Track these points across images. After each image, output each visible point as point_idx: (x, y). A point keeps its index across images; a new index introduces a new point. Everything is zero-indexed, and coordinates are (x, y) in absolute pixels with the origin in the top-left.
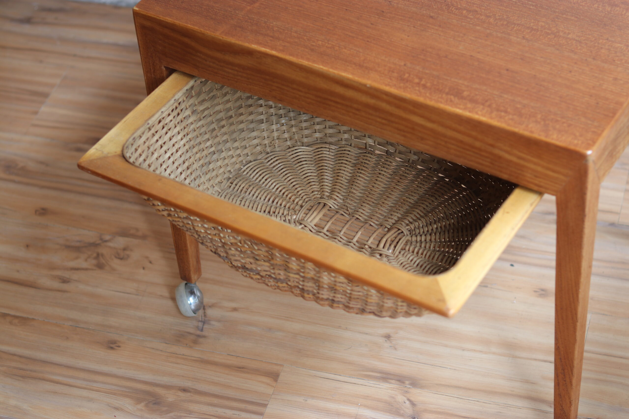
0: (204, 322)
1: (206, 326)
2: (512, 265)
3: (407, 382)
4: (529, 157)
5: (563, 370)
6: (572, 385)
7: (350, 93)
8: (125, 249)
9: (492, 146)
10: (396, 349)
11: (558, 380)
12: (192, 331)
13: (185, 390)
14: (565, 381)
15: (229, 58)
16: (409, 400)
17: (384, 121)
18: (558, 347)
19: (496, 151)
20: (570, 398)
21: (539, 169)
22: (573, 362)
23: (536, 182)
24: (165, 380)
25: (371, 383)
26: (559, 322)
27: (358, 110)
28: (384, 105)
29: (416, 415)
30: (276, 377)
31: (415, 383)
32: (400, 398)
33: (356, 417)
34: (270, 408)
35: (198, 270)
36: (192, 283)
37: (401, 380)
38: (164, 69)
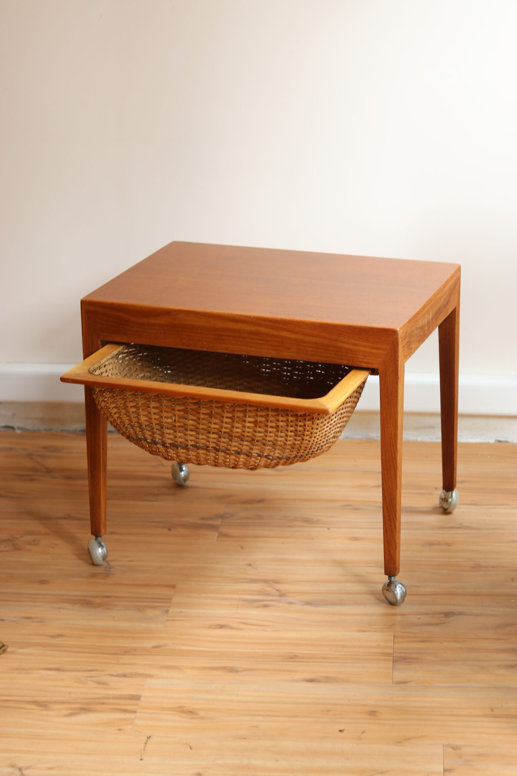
0: (109, 568)
1: (111, 570)
3: (271, 582)
4: (361, 343)
5: (389, 516)
6: (396, 528)
7: (239, 326)
9: (336, 340)
10: (257, 569)
11: (386, 528)
12: (102, 572)
13: (107, 597)
14: (391, 526)
15: (152, 321)
16: (274, 589)
17: (262, 342)
18: (385, 496)
19: (339, 344)
20: (395, 541)
21: (367, 350)
22: (395, 507)
23: (366, 361)
24: (91, 594)
25: (245, 584)
26: (385, 474)
27: (244, 338)
28: (263, 330)
29: (282, 594)
30: (174, 587)
31: (276, 582)
32: (268, 589)
33: (239, 599)
34: (175, 600)
35: (105, 526)
36: (100, 536)
37: (266, 581)
38: (100, 343)
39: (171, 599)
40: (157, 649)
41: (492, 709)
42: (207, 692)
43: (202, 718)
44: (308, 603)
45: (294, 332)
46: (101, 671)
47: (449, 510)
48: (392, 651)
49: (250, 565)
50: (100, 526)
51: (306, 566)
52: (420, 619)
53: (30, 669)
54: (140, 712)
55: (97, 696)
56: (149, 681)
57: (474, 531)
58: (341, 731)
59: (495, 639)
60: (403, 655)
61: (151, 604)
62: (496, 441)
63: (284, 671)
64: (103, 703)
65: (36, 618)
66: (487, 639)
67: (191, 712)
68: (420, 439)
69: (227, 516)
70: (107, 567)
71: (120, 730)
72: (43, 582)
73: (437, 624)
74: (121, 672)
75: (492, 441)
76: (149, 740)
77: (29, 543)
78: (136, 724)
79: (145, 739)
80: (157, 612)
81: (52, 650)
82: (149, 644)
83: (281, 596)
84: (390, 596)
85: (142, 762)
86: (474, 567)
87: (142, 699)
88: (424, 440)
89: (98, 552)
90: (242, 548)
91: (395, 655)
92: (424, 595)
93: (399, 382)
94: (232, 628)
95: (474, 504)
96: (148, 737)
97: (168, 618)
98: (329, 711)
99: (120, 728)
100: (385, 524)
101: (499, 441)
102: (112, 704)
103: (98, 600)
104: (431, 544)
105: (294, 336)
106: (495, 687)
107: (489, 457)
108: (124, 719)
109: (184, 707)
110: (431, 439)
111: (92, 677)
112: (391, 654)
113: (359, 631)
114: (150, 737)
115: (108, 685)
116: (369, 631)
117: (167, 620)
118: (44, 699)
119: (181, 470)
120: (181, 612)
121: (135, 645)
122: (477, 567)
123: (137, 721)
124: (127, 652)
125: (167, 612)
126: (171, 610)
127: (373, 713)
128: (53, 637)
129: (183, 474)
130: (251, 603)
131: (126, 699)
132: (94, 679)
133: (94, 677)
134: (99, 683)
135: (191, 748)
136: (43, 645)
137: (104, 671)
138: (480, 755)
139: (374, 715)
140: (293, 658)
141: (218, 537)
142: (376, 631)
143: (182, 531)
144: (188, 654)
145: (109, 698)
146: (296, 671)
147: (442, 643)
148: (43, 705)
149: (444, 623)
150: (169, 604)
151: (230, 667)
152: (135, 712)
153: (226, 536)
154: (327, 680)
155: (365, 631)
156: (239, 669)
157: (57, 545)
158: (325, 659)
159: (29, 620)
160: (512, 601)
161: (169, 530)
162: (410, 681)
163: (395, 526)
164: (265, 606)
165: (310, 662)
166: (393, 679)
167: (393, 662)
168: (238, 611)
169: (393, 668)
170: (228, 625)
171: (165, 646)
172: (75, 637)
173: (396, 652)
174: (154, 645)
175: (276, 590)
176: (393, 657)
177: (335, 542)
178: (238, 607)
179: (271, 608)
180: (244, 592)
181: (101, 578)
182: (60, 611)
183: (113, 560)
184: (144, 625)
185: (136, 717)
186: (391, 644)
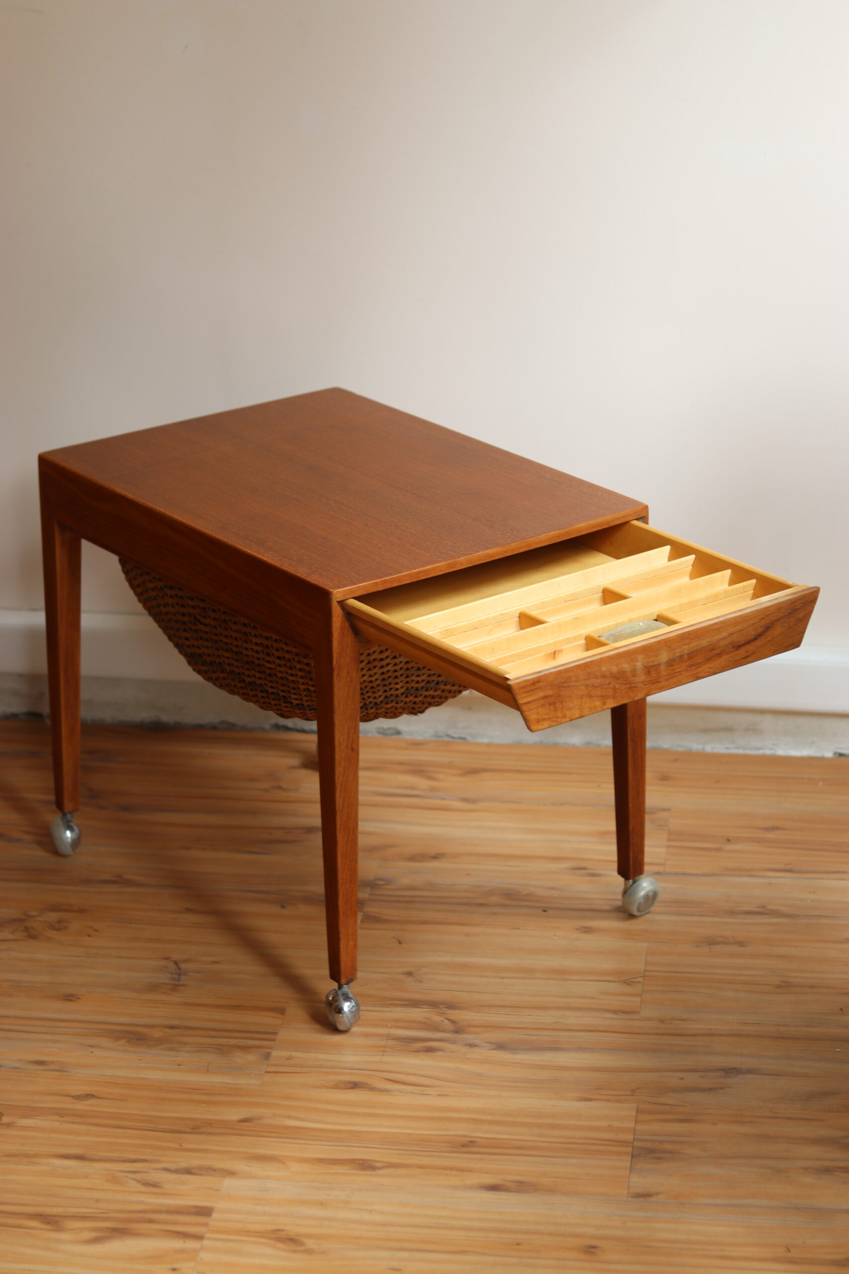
0: (180, 975)
1: (182, 977)
2: (545, 911)
3: (442, 1006)
8: (59, 922)
10: (421, 982)
12: (166, 981)
13: (172, 1027)
16: (447, 1019)
24: (145, 1021)
25: (399, 1009)
29: (458, 1028)
30: (282, 1012)
31: (451, 1006)
32: (437, 1018)
33: (388, 1037)
34: (280, 1035)
37: (433, 1004)
39: (276, 1033)
40: (245, 1124)
41: (787, 1248)
42: (322, 1204)
43: (310, 1252)
44: (500, 1046)
46: (152, 1161)
48: (630, 1137)
49: (410, 974)
51: (503, 978)
52: (682, 1079)
53: (36, 1156)
54: (209, 1239)
55: (141, 1207)
56: (229, 1183)
57: (784, 920)
59: (805, 1119)
60: (648, 1145)
61: (243, 1042)
62: (835, 753)
63: (451, 1169)
64: (150, 1221)
65: (53, 1062)
66: (790, 1118)
67: (292, 1241)
68: (709, 749)
69: (381, 883)
70: (176, 974)
71: (174, 1270)
72: (69, 998)
73: (710, 1090)
74: (183, 1165)
75: (829, 754)
77: (52, 928)
78: (201, 1259)
80: (251, 1057)
81: (73, 1123)
82: (233, 1115)
83: (457, 1032)
86: (779, 987)
87: (215, 1215)
88: (716, 751)
90: (400, 943)
91: (636, 1144)
92: (694, 1035)
94: (372, 1089)
95: (790, 871)
97: (269, 1069)
98: (518, 1244)
99: (174, 1266)
101: (841, 755)
102: (165, 1222)
103: (157, 1034)
104: (711, 942)
106: (797, 1208)
107: (821, 783)
108: (182, 1251)
109: (283, 1230)
110: (727, 748)
111: (135, 1172)
112: (630, 1143)
113: (580, 1099)
115: (160, 1187)
116: (596, 1100)
117: (266, 1072)
118: (54, 1211)
120: (290, 1058)
121: (210, 1117)
122: (785, 986)
123: (204, 1255)
124: (198, 1128)
125: (267, 1056)
126: (275, 1053)
127: (591, 1250)
128: (78, 1098)
130: (407, 1044)
131: (189, 1213)
132: (138, 1176)
133: (140, 1172)
134: (147, 1184)
136: (60, 1113)
137: (157, 1161)
139: (593, 1253)
140: (467, 1145)
141: (362, 921)
142: (608, 1100)
143: (303, 909)
144: (296, 1134)
145: (160, 1212)
146: (470, 1171)
147: (715, 1124)
148: (52, 1221)
149: (722, 1088)
150: (273, 1043)
151: (363, 1160)
152: (199, 1237)
153: (376, 919)
154: (521, 1187)
155: (590, 1100)
156: (378, 1165)
157: (96, 931)
158: (519, 1149)
159: (41, 1067)
160: (838, 1050)
161: (283, 907)
162: (657, 1194)
164: (430, 1050)
165: (494, 1154)
166: (629, 1188)
167: (632, 1157)
168: (385, 1059)
169: (631, 1169)
170: (366, 1084)
171: (260, 1118)
172: (113, 1099)
173: (639, 1140)
174: (242, 1117)
175: (449, 1020)
176: (633, 1147)
177: (555, 936)
178: (384, 1051)
179: (439, 1053)
180: (397, 1023)
181: (164, 993)
182: (92, 1052)
183: (186, 961)
184: (228, 1080)
185: (201, 1248)
186: (632, 1125)
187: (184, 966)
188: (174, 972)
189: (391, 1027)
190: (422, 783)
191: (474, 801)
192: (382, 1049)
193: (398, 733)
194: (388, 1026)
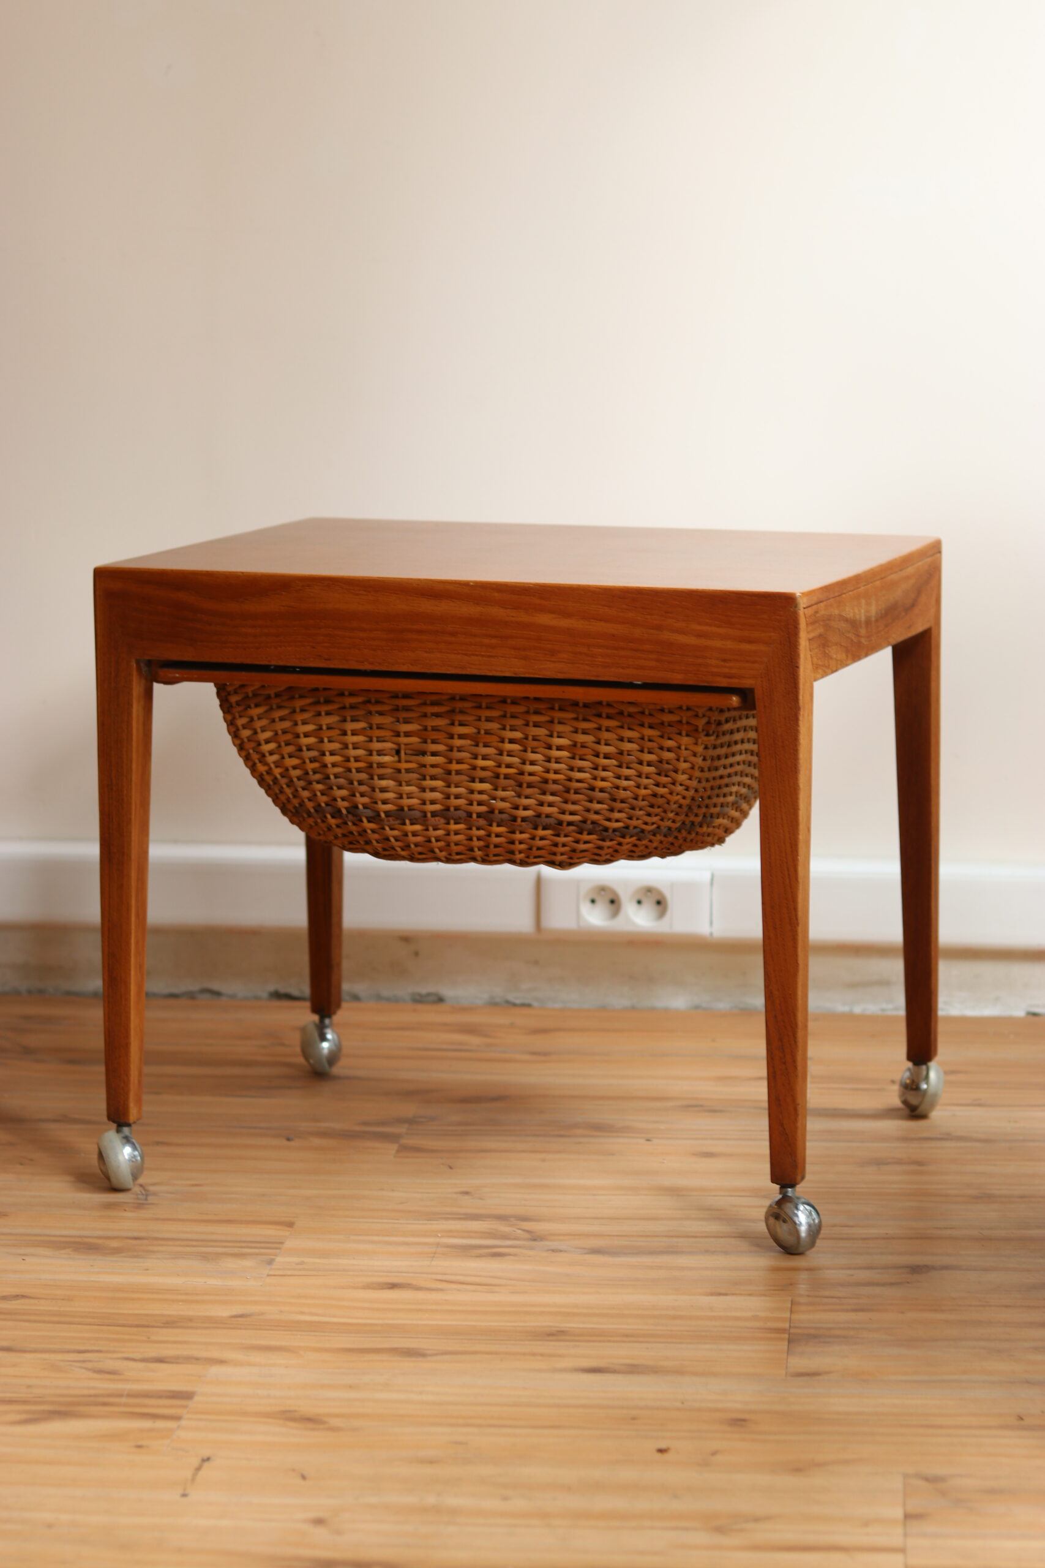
0: (147, 1195)
1: (150, 1198)
3: (513, 1219)
5: (781, 1041)
6: (795, 1067)
7: (443, 607)
9: (659, 628)
10: (482, 1199)
12: (129, 1201)
13: (136, 1238)
14: (785, 1063)
15: (251, 606)
16: (520, 1229)
17: (494, 641)
18: (771, 993)
19: (667, 636)
20: (794, 1099)
21: (729, 644)
22: (795, 1016)
23: (726, 670)
24: (98, 1233)
25: (453, 1222)
26: (770, 938)
27: (453, 634)
28: (496, 612)
29: (535, 1237)
30: (290, 1225)
31: (524, 1219)
32: (506, 1229)
33: (438, 1245)
34: (289, 1244)
35: (139, 1102)
36: (129, 1125)
37: (502, 1218)
38: (135, 665)
39: (282, 1243)
40: (239, 1319)
41: (1019, 1417)
42: (351, 1387)
43: (335, 1429)
44: (596, 1251)
45: (567, 615)
46: (107, 1352)
47: (922, 1109)
48: (787, 1325)
49: (466, 1193)
50: (126, 1099)
51: (595, 1195)
52: (852, 1275)
54: (189, 1419)
55: (92, 1392)
56: (215, 1370)
57: (978, 1144)
58: (661, 1451)
60: (814, 1331)
61: (235, 1251)
62: (1027, 1013)
63: (534, 1354)
64: (105, 1404)
67: (311, 1421)
69: (422, 1121)
70: (143, 1194)
71: (139, 1447)
73: (892, 1284)
74: (152, 1354)
76: (206, 1464)
78: (178, 1437)
79: (196, 1462)
80: (247, 1263)
82: (223, 1311)
83: (535, 1240)
84: (782, 1230)
85: (185, 1499)
86: (977, 1198)
87: (196, 1398)
89: (121, 1158)
90: (451, 1168)
91: (792, 1331)
92: (864, 1239)
93: (801, 718)
94: (418, 1289)
95: (980, 1105)
96: (205, 1458)
97: (271, 1273)
98: (634, 1419)
99: (140, 1443)
100: (772, 1059)
101: (1035, 1015)
102: (126, 1405)
103: (114, 1244)
105: (564, 623)
106: (1027, 1382)
107: (1012, 1036)
108: (151, 1430)
109: (295, 1411)
111: (84, 1361)
112: (784, 1330)
113: (712, 1294)
114: (208, 1459)
115: (120, 1374)
116: (733, 1294)
117: (268, 1275)
119: (323, 1038)
120: (302, 1263)
121: (190, 1313)
122: (986, 1198)
123: (181, 1434)
124: (172, 1325)
125: (270, 1262)
126: (278, 1259)
127: (738, 1423)
129: (325, 1045)
130: (466, 1251)
131: (160, 1397)
132: (89, 1365)
133: (90, 1361)
134: (99, 1371)
135: (304, 1477)
137: (114, 1352)
138: (992, 1491)
139: (742, 1425)
140: (556, 1335)
141: (398, 1151)
143: (317, 1141)
144: (312, 1328)
145: (121, 1396)
146: (560, 1356)
147: (902, 1313)
149: (908, 1283)
150: (278, 1251)
151: (408, 1349)
152: (178, 1418)
153: (417, 1150)
154: (633, 1369)
155: (726, 1294)
156: (428, 1352)
157: (31, 1160)
158: (629, 1337)
161: (288, 1139)
162: (828, 1372)
163: (794, 1061)
164: (497, 1256)
165: (594, 1341)
166: (787, 1368)
167: (789, 1341)
168: (434, 1263)
169: (789, 1352)
170: (409, 1284)
171: (263, 1314)
172: (53, 1299)
173: (795, 1327)
174: (234, 1313)
175: (524, 1230)
176: (789, 1334)
177: (664, 1159)
178: (434, 1257)
179: (511, 1257)
180: (450, 1233)
181: (125, 1210)
182: (24, 1260)
183: (154, 1184)
184: (213, 1282)
185: (179, 1427)
186: (787, 1315)
187: (152, 1189)
188: (139, 1193)
189: (442, 1237)
190: (474, 1040)
191: (546, 1054)
192: (432, 1255)
193: (440, 1000)
194: (438, 1236)
